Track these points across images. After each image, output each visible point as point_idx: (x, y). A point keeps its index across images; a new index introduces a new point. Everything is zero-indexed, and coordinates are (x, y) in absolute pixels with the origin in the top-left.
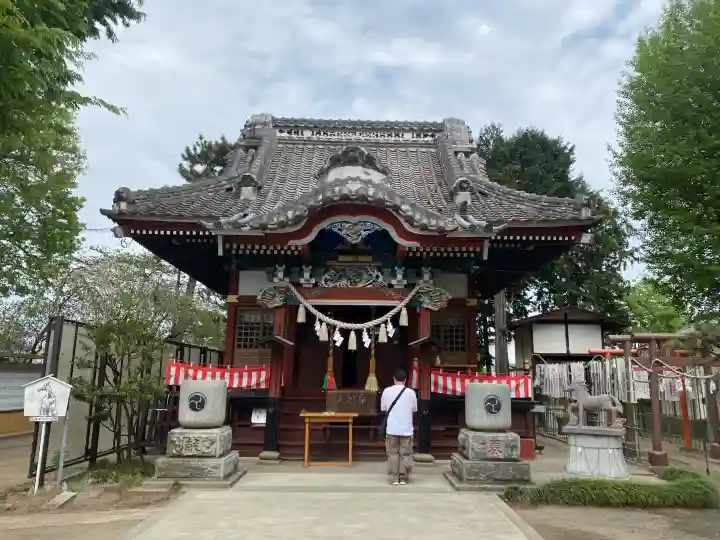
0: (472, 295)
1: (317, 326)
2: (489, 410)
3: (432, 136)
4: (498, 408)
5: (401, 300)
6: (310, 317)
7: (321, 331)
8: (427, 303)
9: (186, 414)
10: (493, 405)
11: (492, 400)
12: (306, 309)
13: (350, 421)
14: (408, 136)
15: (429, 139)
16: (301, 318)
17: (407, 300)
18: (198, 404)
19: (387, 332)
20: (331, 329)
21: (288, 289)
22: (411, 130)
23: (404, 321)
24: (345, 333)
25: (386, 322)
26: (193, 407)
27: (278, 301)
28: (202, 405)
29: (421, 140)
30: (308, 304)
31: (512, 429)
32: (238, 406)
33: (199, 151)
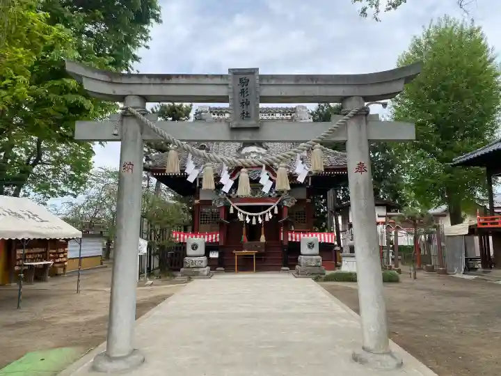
0: (308, 197)
1: (239, 215)
2: (309, 247)
3: (291, 115)
4: (313, 246)
5: (275, 202)
6: (236, 211)
7: (240, 217)
8: (286, 203)
9: (190, 251)
10: (311, 245)
11: (311, 244)
12: (234, 208)
13: (254, 254)
14: (278, 115)
15: (289, 116)
16: (232, 211)
17: (277, 203)
18: (195, 247)
19: (269, 216)
20: (245, 216)
21: (225, 199)
22: (280, 112)
23: (276, 212)
24: (251, 217)
25: (268, 212)
26: (193, 248)
27: (222, 204)
28: (197, 248)
29: (285, 117)
30: (235, 205)
31: (319, 255)
32: (209, 248)
33: (158, 109)
